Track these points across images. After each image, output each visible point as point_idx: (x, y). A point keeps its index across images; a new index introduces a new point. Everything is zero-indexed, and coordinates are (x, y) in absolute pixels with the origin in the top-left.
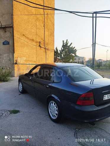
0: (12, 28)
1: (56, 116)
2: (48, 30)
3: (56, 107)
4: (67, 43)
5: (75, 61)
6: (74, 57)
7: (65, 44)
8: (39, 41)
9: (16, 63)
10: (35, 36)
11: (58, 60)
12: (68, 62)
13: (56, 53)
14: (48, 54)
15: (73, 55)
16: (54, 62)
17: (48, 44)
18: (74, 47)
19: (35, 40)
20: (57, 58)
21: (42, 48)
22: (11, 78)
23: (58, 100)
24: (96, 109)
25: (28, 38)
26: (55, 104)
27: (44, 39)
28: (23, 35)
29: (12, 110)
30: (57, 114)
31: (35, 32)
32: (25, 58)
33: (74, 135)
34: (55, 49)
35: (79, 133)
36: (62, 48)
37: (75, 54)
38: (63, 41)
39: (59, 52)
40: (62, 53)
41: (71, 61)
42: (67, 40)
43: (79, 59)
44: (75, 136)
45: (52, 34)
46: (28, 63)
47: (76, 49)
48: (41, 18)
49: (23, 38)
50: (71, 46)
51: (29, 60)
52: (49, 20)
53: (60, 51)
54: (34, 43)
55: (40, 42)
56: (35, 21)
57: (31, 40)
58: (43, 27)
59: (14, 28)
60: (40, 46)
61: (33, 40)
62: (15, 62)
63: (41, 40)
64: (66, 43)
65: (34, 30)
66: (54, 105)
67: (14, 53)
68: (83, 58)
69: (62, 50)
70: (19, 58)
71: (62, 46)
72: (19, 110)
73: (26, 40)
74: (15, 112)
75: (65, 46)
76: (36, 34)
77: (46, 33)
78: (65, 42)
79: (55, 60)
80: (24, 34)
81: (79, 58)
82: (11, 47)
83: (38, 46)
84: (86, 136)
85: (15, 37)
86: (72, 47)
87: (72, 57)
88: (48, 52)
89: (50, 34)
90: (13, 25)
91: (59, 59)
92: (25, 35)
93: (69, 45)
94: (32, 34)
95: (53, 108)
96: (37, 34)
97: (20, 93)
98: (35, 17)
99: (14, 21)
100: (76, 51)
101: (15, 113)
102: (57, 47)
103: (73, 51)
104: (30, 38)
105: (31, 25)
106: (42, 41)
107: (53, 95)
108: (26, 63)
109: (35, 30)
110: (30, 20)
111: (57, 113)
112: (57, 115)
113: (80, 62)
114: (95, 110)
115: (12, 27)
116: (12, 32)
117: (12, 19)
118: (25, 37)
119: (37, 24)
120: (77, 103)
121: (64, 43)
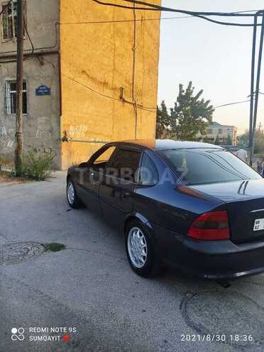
0: (57, 56)
1: (142, 260)
2: (144, 58)
3: (144, 242)
4: (189, 91)
5: (209, 136)
6: (207, 125)
7: (183, 94)
8: (119, 86)
9: (65, 139)
10: (111, 74)
11: (165, 132)
12: (190, 138)
13: (161, 115)
14: (141, 117)
15: (205, 120)
16: (157, 138)
17: (141, 94)
18: (208, 102)
19: (110, 83)
20: (164, 128)
21: (126, 103)
22: (53, 173)
23: (148, 224)
24: (234, 251)
25: (93, 79)
26: (141, 235)
27: (131, 82)
28: (84, 72)
29: (49, 242)
30: (144, 257)
31: (111, 63)
32: (85, 128)
33: (181, 306)
34: (160, 107)
35: (191, 303)
36: (178, 103)
37: (210, 119)
38: (181, 86)
39: (169, 113)
40: (177, 117)
41: (199, 135)
42: (191, 83)
43: (220, 131)
44: (180, 309)
45: (153, 70)
46: (92, 140)
47: (211, 107)
48: (126, 29)
49: (82, 80)
50: (199, 99)
51: (94, 133)
52: (146, 33)
53: (172, 110)
54: (108, 92)
55: (122, 89)
56: (113, 36)
57: (101, 83)
58: (132, 52)
59: (62, 56)
60: (121, 98)
61: (105, 84)
62: (62, 136)
63: (124, 83)
64: (188, 89)
65: (109, 58)
66: (139, 236)
67: (61, 115)
68: (231, 128)
69: (178, 109)
70: (71, 127)
71: (178, 98)
72: (65, 244)
73: (90, 83)
74: (56, 248)
75: (185, 98)
76: (114, 69)
77: (139, 66)
78: (185, 88)
79: (159, 133)
80: (85, 68)
81: (221, 128)
82: (54, 101)
83: (118, 98)
84: (208, 310)
85: (63, 78)
86: (203, 100)
87: (200, 126)
88: (141, 114)
89: (146, 68)
90: (59, 48)
91: (168, 130)
92: (88, 72)
93: (194, 95)
94: (104, 69)
95: (138, 244)
96: (117, 68)
97: (70, 208)
98: (112, 28)
99: (62, 38)
100: (211, 110)
101: (55, 251)
102: (163, 102)
103: (205, 110)
104: (99, 78)
105: (103, 47)
106: (127, 85)
107: (138, 215)
108: (87, 139)
109: (112, 58)
110: (101, 34)
111: (145, 255)
112: (144, 259)
113: (221, 139)
114: (230, 251)
115: (57, 53)
116: (55, 64)
117: (58, 32)
118: (86, 76)
119: (117, 44)
120: (189, 235)
121: (181, 91)
